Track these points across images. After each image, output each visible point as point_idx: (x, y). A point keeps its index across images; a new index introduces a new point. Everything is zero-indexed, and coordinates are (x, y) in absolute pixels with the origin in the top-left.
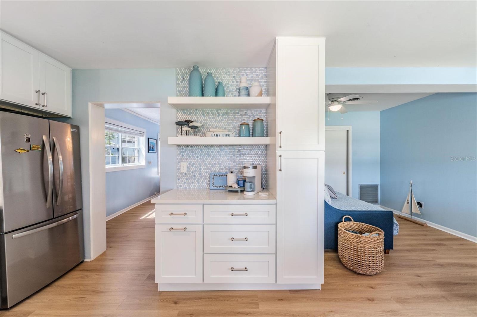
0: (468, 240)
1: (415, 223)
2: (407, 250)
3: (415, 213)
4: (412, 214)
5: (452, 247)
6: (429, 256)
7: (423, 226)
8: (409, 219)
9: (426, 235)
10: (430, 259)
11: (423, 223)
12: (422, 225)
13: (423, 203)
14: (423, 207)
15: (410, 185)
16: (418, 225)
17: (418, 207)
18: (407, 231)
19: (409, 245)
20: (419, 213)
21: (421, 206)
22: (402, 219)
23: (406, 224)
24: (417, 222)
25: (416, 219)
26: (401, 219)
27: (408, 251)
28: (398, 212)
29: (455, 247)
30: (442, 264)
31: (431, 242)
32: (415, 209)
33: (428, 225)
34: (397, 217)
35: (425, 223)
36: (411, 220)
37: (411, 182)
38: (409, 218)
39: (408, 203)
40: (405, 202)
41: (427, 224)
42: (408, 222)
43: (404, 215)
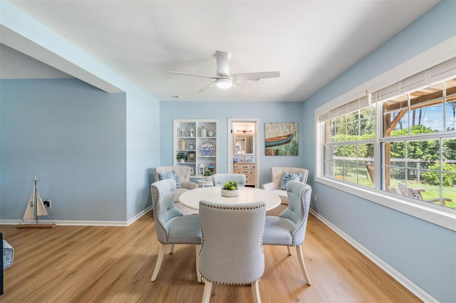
0: (93, 226)
1: (42, 227)
2: (29, 277)
3: (42, 216)
4: (37, 218)
5: (81, 241)
6: (58, 268)
7: (52, 228)
8: (34, 226)
9: (54, 239)
10: (61, 272)
11: (51, 225)
12: (50, 227)
13: (51, 201)
14: (51, 206)
15: (35, 182)
16: (44, 230)
17: (45, 207)
18: (30, 245)
19: (33, 267)
20: (46, 214)
21: (48, 206)
22: (23, 229)
23: (29, 234)
24: (43, 226)
25: (42, 222)
26: (21, 230)
27: (31, 277)
28: (19, 220)
29: (84, 240)
30: (73, 270)
31: (61, 246)
32: (42, 210)
33: (57, 224)
34: (16, 229)
35: (54, 224)
36: (36, 226)
37: (36, 179)
38: (34, 224)
39: (32, 206)
40: (27, 205)
41: (55, 224)
42: (31, 231)
43: (26, 222)
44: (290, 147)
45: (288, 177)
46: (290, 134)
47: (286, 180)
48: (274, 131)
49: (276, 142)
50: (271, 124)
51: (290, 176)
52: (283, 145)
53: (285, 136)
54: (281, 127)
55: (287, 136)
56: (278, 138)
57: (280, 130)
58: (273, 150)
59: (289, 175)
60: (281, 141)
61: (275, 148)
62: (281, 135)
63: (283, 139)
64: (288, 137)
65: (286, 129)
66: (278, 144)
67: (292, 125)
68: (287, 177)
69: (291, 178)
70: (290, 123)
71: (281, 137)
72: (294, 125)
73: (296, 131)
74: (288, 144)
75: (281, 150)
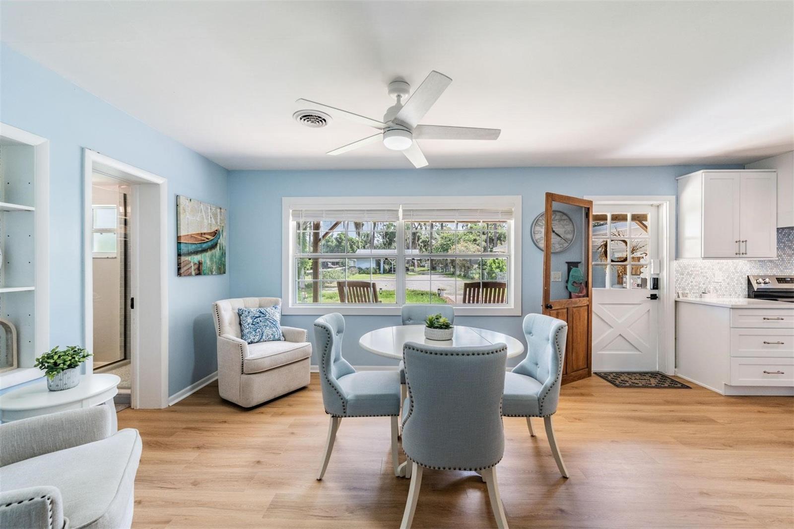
44: (217, 257)
45: (259, 317)
46: (217, 231)
47: (258, 323)
48: (194, 218)
49: (199, 245)
50: (190, 200)
51: (263, 314)
52: (208, 253)
53: (210, 234)
54: (205, 212)
55: (212, 232)
56: (201, 236)
57: (204, 220)
58: (193, 263)
59: (261, 312)
60: (204, 243)
61: (196, 258)
62: (205, 231)
63: (208, 239)
64: (214, 236)
65: (211, 218)
66: (200, 249)
67: (219, 210)
68: (257, 317)
69: (267, 316)
70: (216, 208)
71: (205, 234)
72: (221, 212)
73: (223, 225)
74: (213, 251)
75: (205, 263)
